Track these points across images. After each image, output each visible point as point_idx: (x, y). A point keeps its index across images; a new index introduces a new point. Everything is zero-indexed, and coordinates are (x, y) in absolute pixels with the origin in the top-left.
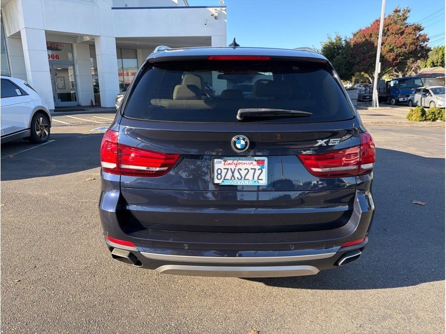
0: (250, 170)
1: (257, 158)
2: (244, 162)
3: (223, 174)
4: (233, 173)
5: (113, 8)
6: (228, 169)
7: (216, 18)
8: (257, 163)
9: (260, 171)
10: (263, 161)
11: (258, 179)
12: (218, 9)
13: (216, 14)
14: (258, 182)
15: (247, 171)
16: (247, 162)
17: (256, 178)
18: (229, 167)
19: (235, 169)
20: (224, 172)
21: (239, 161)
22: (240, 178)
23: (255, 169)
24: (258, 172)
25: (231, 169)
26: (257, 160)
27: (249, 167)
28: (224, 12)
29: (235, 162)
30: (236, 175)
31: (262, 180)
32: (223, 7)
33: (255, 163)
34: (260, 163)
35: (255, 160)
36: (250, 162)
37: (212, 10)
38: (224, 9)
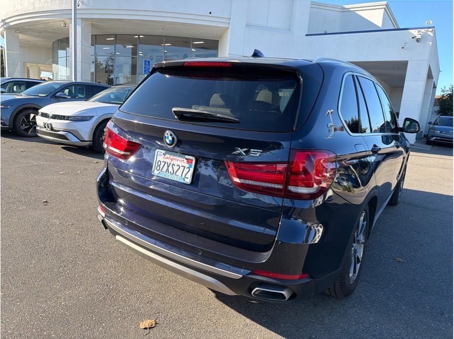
0: (181, 167)
1: (187, 157)
2: (178, 158)
3: (161, 166)
4: (168, 167)
5: (307, 35)
6: (165, 162)
7: (418, 40)
8: (187, 162)
9: (188, 169)
10: (192, 160)
11: (185, 177)
12: (423, 30)
13: (419, 37)
14: (184, 180)
15: (178, 167)
16: (180, 159)
17: (183, 176)
18: (167, 161)
19: (170, 163)
20: (163, 164)
21: (174, 157)
22: (172, 173)
23: (184, 167)
24: (186, 170)
25: (168, 163)
26: (187, 158)
27: (181, 164)
28: (430, 33)
29: (172, 157)
30: (170, 169)
31: (188, 178)
32: (429, 28)
33: (186, 161)
34: (189, 161)
35: (186, 159)
36: (182, 159)
37: (415, 32)
38: (430, 30)
